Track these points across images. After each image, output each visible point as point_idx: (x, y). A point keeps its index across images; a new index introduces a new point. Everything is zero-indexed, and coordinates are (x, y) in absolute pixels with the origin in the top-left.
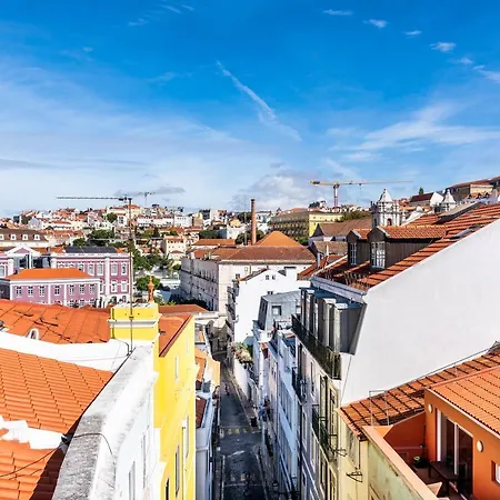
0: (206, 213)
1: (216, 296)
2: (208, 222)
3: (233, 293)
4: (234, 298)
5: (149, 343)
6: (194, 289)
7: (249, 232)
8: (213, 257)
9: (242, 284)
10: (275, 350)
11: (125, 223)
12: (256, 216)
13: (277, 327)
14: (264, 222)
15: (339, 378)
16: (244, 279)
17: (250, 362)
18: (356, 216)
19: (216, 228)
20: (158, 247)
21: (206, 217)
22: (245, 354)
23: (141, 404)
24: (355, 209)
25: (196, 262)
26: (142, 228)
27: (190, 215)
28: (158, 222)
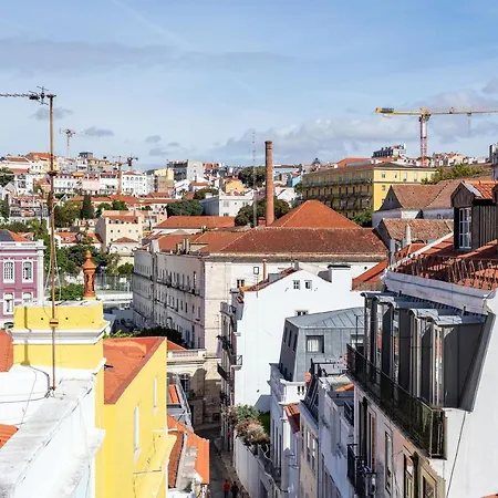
0: (180, 169)
1: (200, 322)
2: (184, 184)
3: (232, 314)
4: (233, 325)
5: (86, 374)
6: (159, 309)
7: (261, 203)
8: (195, 249)
9: (248, 297)
10: (314, 415)
11: (30, 187)
12: (274, 173)
13: (316, 373)
14: (289, 184)
15: (442, 456)
16: (252, 289)
17: (264, 442)
18: (461, 171)
19: (199, 196)
20: (91, 231)
21: (179, 176)
22: (256, 427)
23: (76, 482)
24: (459, 160)
25: (161, 257)
26: (60, 197)
27: (150, 173)
28: (89, 186)
